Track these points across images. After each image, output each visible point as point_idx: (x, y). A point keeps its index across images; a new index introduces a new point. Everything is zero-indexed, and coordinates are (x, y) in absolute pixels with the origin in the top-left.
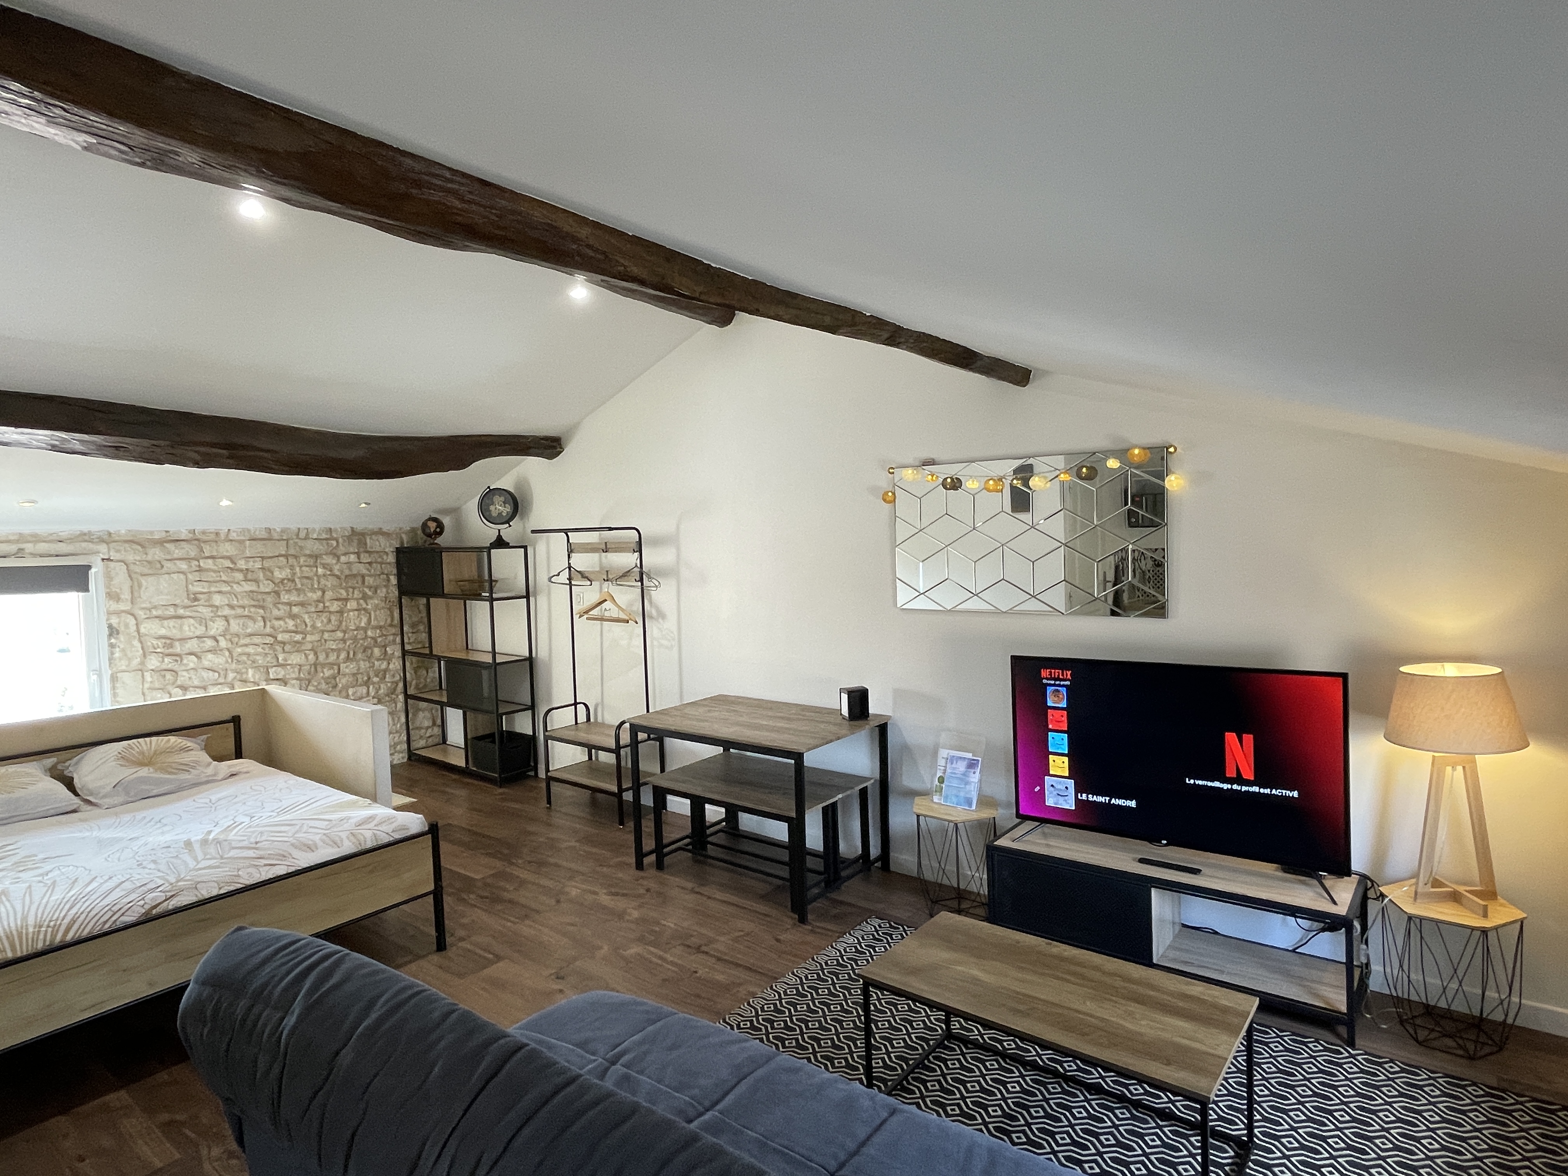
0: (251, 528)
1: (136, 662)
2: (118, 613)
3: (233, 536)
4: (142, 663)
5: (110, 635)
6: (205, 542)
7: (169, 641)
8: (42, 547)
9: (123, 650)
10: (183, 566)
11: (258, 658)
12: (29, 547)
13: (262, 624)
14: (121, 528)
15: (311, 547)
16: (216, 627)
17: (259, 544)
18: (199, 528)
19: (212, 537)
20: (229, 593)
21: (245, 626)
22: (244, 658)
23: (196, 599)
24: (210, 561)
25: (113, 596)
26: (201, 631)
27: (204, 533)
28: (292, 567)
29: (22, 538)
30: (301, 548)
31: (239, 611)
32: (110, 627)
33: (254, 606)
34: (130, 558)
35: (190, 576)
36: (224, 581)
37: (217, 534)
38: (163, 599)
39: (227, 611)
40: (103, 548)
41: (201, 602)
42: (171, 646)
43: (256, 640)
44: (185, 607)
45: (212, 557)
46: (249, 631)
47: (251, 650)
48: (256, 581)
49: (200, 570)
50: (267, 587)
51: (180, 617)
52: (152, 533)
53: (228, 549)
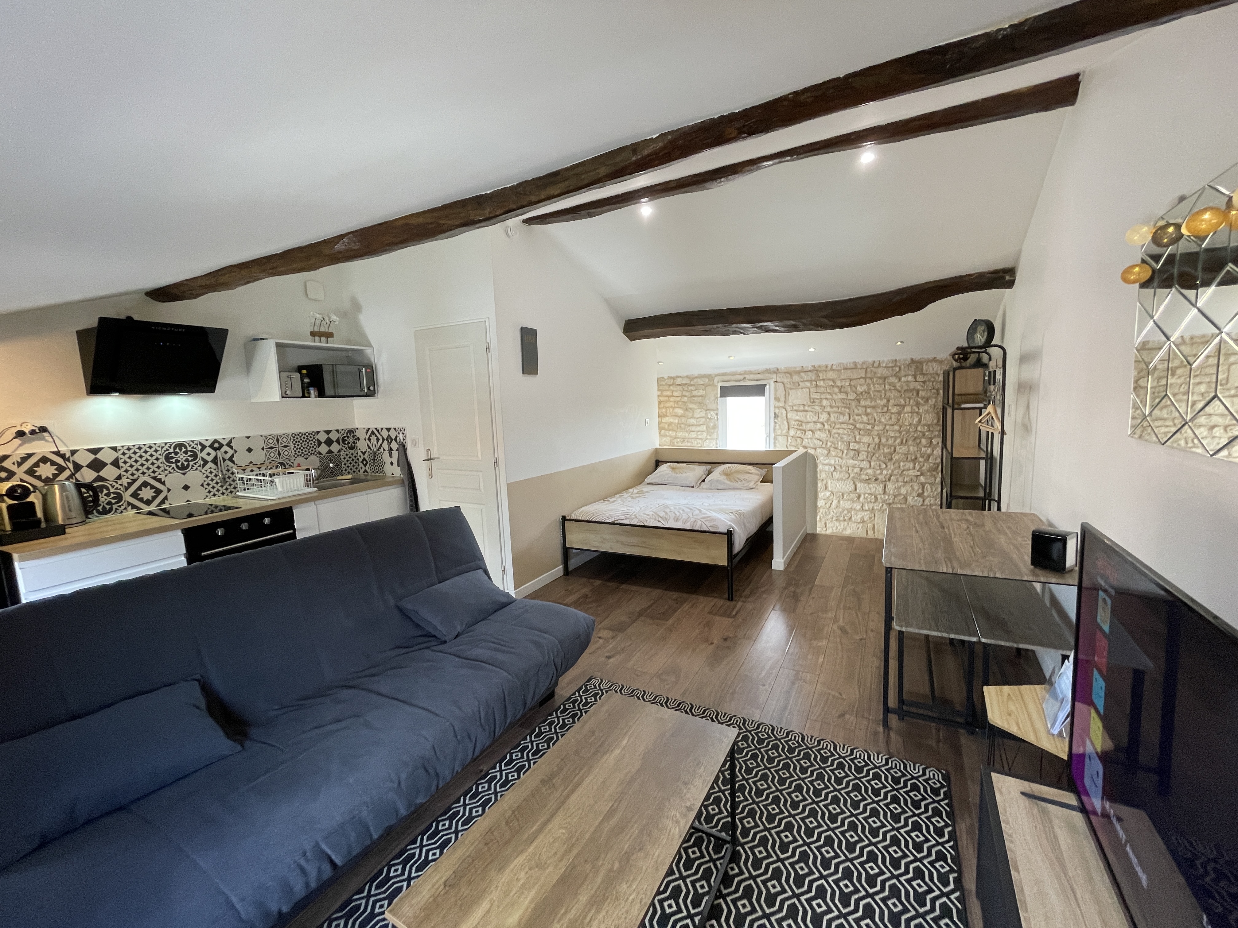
0: (845, 362)
1: (785, 431)
2: (779, 407)
3: (834, 367)
4: (788, 432)
5: (775, 417)
6: (820, 371)
7: (801, 423)
8: (752, 376)
9: (780, 426)
10: (808, 384)
11: (844, 436)
12: (747, 376)
13: (847, 417)
14: (782, 367)
15: (881, 372)
16: (824, 417)
17: (849, 372)
18: (817, 364)
19: (824, 368)
20: (832, 399)
21: (838, 418)
22: (836, 435)
23: (814, 402)
24: (822, 382)
25: (777, 399)
26: (815, 419)
27: (819, 366)
28: (868, 385)
29: (745, 373)
30: (875, 373)
31: (835, 409)
32: (775, 414)
33: (845, 407)
34: (786, 381)
35: (812, 390)
36: (829, 393)
37: (827, 367)
38: (798, 402)
39: (828, 409)
40: (774, 376)
41: (817, 404)
42: (801, 425)
43: (844, 426)
44: (809, 406)
45: (824, 380)
46: (840, 421)
47: (841, 431)
48: (847, 393)
49: (817, 386)
50: (852, 396)
51: (806, 411)
52: (795, 368)
53: (832, 375)
